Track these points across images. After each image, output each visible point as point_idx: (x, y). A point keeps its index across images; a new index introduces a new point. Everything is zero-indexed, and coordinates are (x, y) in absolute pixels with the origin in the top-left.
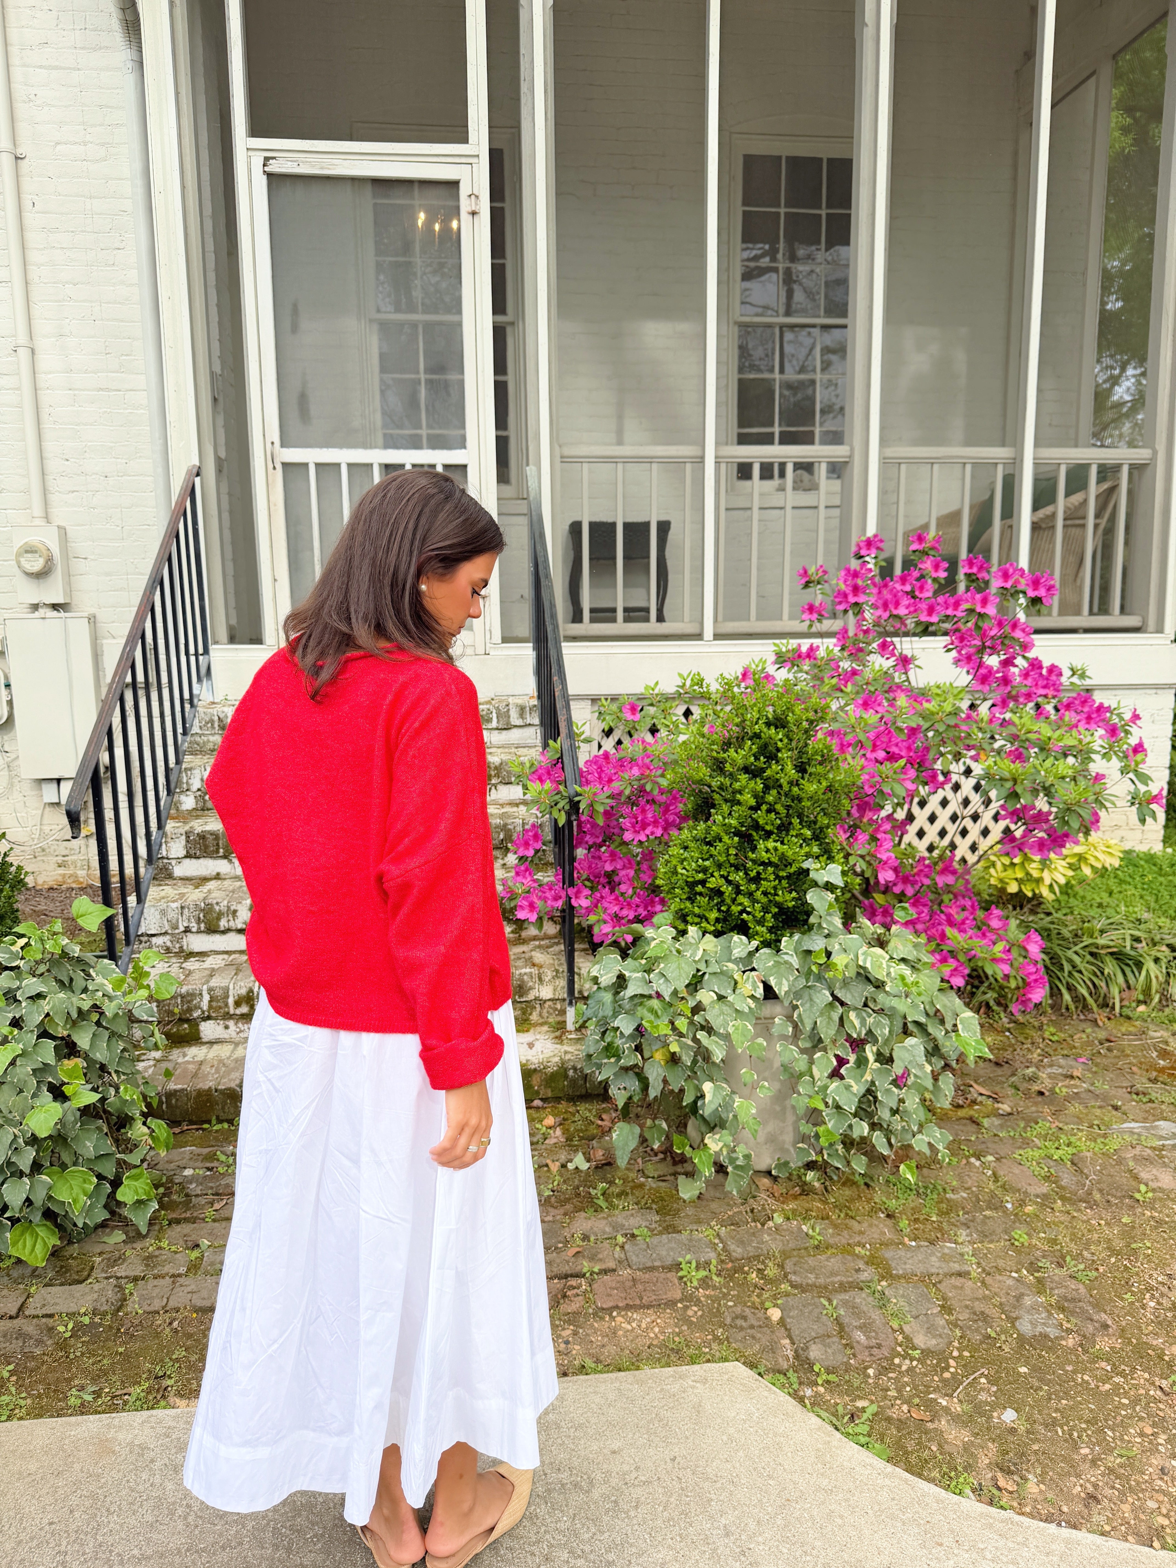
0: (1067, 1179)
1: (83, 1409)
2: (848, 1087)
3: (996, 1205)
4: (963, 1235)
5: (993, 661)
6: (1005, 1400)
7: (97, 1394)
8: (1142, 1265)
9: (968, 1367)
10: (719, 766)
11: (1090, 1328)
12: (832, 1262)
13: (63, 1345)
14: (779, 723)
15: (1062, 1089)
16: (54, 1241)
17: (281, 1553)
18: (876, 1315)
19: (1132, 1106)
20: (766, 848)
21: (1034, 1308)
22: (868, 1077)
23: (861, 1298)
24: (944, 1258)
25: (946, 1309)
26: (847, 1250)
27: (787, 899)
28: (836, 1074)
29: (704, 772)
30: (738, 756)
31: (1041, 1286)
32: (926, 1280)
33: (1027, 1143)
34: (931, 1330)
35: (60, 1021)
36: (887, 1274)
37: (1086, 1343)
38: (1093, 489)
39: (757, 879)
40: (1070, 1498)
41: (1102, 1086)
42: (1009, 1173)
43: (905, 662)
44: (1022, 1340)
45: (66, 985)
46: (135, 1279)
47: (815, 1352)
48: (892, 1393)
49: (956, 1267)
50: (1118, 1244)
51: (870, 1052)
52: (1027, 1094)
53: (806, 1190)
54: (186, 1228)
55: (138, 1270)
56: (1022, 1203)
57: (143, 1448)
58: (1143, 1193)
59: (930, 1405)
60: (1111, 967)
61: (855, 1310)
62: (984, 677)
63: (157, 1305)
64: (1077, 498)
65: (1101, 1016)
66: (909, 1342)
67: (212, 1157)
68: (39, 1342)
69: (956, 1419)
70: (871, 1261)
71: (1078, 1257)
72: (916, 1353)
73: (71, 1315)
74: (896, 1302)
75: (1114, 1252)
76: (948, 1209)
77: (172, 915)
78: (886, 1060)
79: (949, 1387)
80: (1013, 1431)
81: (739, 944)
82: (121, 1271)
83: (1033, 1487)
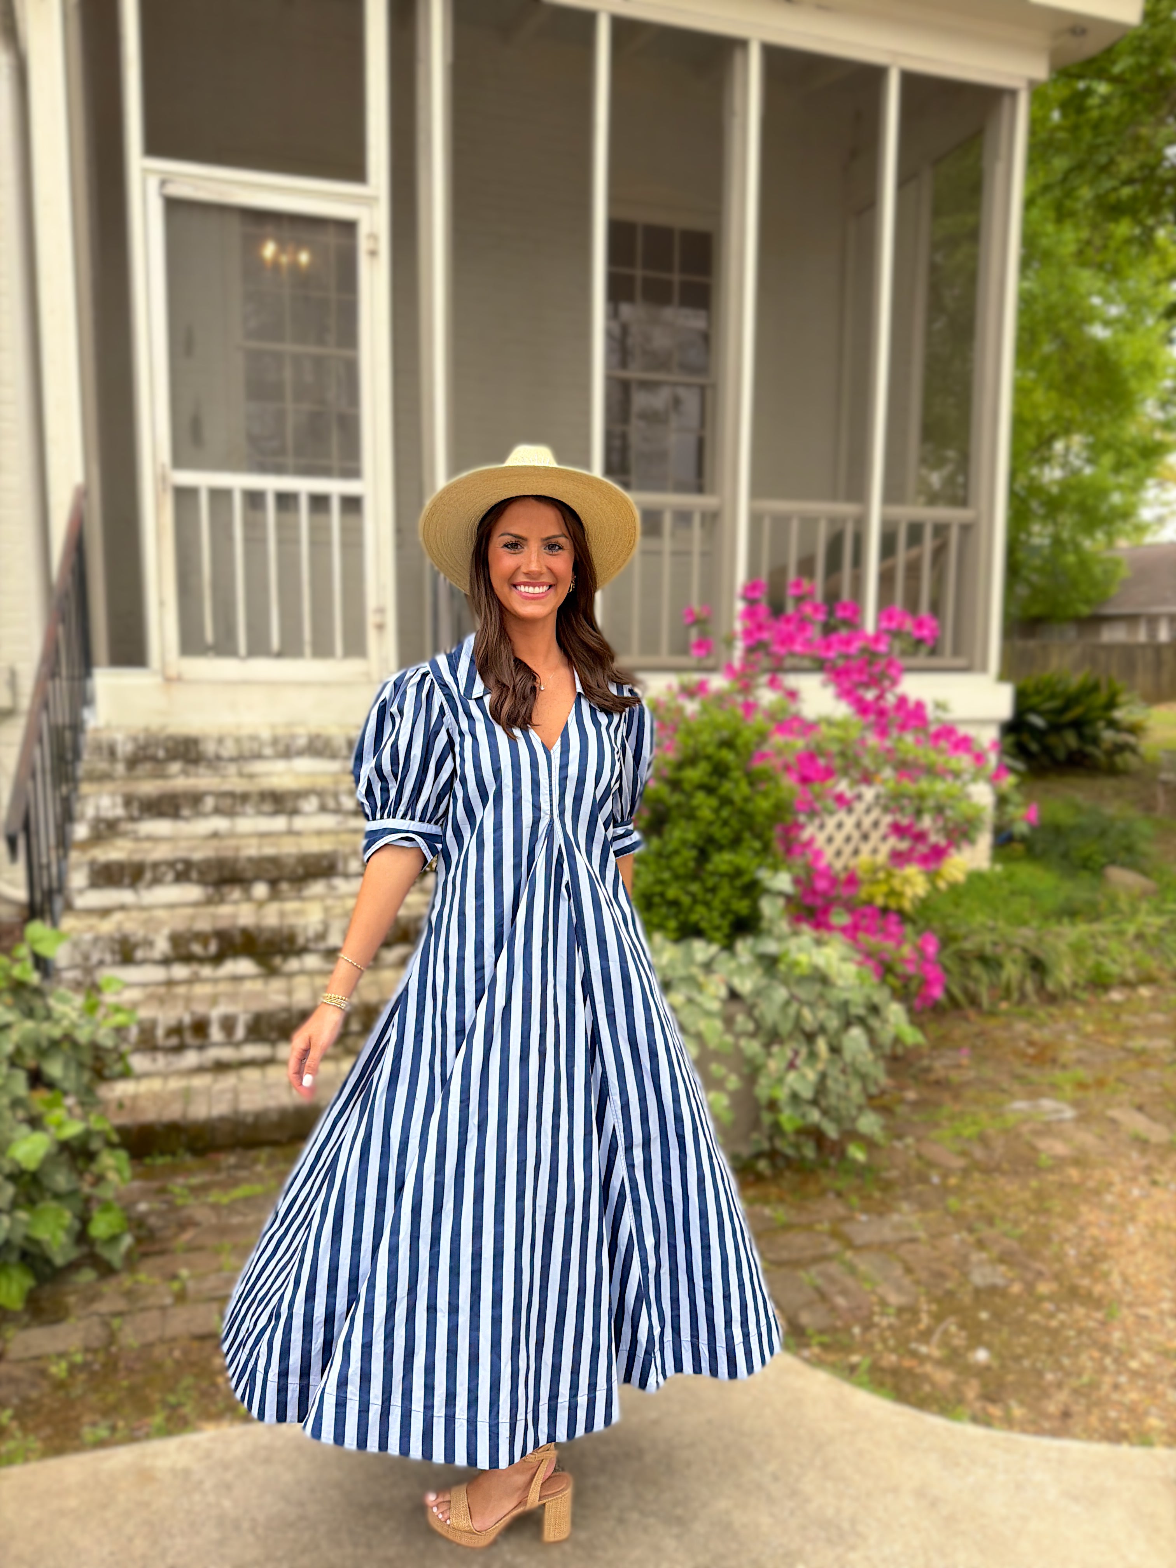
0: (979, 1153)
1: (101, 1444)
2: (803, 1077)
3: (923, 1179)
4: (905, 1206)
5: (870, 695)
6: (975, 1341)
7: (113, 1429)
8: (1056, 1222)
9: (938, 1318)
10: (675, 785)
11: (1029, 1276)
12: (799, 1239)
13: (60, 1385)
14: (728, 744)
15: (955, 1076)
16: (29, 1282)
17: (361, 1551)
18: (850, 1282)
19: (1016, 1087)
20: (722, 861)
21: (981, 1263)
22: (820, 1066)
23: (834, 1268)
24: (896, 1228)
25: (908, 1270)
26: (809, 1227)
27: (742, 906)
28: (791, 1066)
29: (664, 791)
30: (694, 775)
31: (981, 1244)
32: (883, 1247)
33: (937, 1125)
34: (899, 1289)
35: (29, 1051)
36: (850, 1244)
37: (1030, 1287)
38: (928, 543)
39: (713, 890)
40: (1048, 1417)
41: (988, 1071)
42: (931, 1151)
43: (792, 695)
44: (977, 1291)
45: (30, 1013)
46: (119, 1314)
47: (805, 1318)
48: (879, 1346)
49: (906, 1234)
50: (1033, 1205)
51: (822, 1045)
52: (928, 1084)
53: (759, 1178)
54: (159, 1261)
55: (121, 1305)
56: (945, 1176)
57: (186, 1473)
58: (1044, 1160)
59: (914, 1354)
60: (977, 969)
61: (831, 1280)
62: (863, 708)
63: (151, 1336)
64: (914, 552)
65: (971, 1013)
66: (883, 1303)
67: (162, 1190)
68: (34, 1385)
69: (940, 1363)
70: (835, 1234)
71: (1004, 1218)
72: (891, 1311)
73: (61, 1355)
74: (863, 1267)
75: (1030, 1211)
76: (887, 1186)
77: (84, 947)
78: (835, 1050)
79: (925, 1336)
80: (988, 1368)
81: (701, 950)
82: (103, 1307)
83: (1018, 1412)
